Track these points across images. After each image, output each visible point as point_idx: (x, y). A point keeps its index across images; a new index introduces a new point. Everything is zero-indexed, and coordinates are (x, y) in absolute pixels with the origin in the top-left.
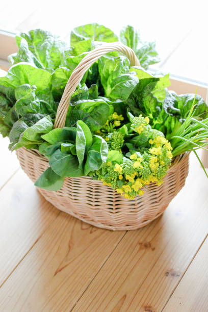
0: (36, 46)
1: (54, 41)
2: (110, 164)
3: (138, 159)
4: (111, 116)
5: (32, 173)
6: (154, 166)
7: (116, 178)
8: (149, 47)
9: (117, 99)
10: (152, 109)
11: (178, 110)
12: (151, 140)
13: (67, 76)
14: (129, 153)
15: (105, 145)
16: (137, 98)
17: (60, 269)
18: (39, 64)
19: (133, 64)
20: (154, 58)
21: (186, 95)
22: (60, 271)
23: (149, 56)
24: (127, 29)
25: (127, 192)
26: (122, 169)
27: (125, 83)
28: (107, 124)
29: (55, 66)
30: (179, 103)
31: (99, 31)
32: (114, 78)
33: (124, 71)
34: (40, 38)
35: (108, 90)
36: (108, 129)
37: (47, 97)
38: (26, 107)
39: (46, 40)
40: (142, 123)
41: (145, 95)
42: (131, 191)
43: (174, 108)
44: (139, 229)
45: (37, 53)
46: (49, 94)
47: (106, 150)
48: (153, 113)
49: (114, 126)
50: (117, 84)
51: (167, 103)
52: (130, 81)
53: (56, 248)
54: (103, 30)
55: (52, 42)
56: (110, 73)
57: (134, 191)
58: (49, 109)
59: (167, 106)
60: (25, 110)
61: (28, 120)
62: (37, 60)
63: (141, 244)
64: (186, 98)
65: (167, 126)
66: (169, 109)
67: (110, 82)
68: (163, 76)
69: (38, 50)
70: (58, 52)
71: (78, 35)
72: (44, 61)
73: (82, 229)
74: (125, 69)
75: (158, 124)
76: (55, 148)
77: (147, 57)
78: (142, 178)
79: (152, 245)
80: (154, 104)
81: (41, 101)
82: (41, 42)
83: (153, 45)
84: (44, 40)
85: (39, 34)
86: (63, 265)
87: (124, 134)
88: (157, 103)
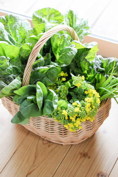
0: (10, 26)
1: (21, 23)
2: (59, 109)
3: (78, 106)
4: (59, 74)
5: (10, 110)
6: (88, 110)
7: (64, 118)
8: (84, 24)
9: (63, 63)
10: (87, 68)
11: (103, 69)
12: (86, 91)
13: (30, 47)
14: (72, 100)
15: (56, 97)
16: (77, 62)
17: (29, 172)
18: (12, 39)
19: (73, 39)
20: (88, 31)
21: (108, 58)
22: (30, 174)
23: (84, 30)
24: (69, 13)
25: (71, 127)
26: (67, 113)
27: (68, 53)
28: (57, 80)
29: (22, 39)
30: (104, 64)
31: (51, 12)
32: (61, 49)
33: (68, 44)
34: (12, 21)
35: (58, 57)
36: (58, 83)
37: (17, 63)
38: (3, 71)
39: (16, 22)
40: (80, 80)
41: (82, 60)
42: (73, 127)
43: (101, 68)
44: (79, 144)
45: (10, 31)
46: (18, 61)
47: (57, 101)
48: (87, 70)
49: (61, 81)
50: (63, 54)
51: (96, 65)
52: (71, 51)
53: (27, 157)
54: (54, 11)
55: (20, 24)
56: (58, 45)
57: (75, 127)
58: (19, 71)
59: (96, 67)
60: (3, 74)
61: (5, 80)
62: (10, 36)
63: (81, 154)
64: (109, 60)
65: (97, 78)
66: (97, 69)
67: (58, 51)
68: (93, 47)
69: (11, 29)
70: (24, 30)
71: (37, 16)
72: (15, 36)
73: (44, 144)
74: (68, 43)
75: (91, 77)
76: (23, 99)
77: (83, 31)
78: (80, 118)
79: (88, 154)
80: (87, 66)
81: (13, 66)
82: (12, 23)
83: (86, 22)
84: (14, 22)
85: (12, 18)
86: (31, 170)
87: (68, 87)
88: (89, 65)
